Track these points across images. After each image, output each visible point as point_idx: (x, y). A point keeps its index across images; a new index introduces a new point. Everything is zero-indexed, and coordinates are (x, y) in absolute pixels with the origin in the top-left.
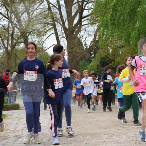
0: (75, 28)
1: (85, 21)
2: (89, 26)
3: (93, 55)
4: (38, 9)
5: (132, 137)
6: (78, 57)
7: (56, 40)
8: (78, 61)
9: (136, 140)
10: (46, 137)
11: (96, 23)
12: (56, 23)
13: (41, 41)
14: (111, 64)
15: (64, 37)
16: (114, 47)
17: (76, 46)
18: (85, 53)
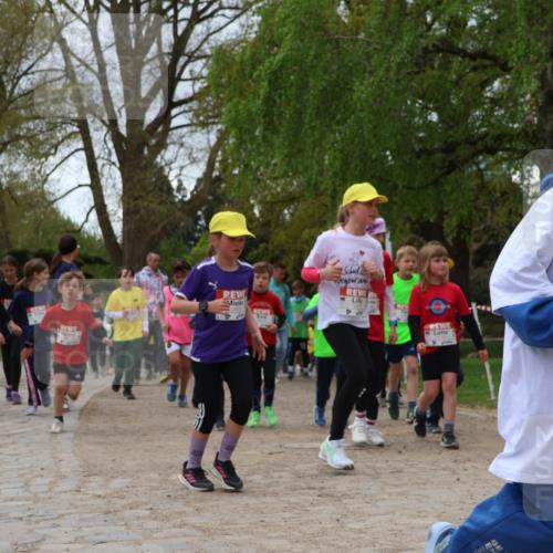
0: (147, 135)
1: (181, 116)
2: (192, 132)
3: (202, 222)
4: (33, 73)
5: (312, 476)
6: (156, 225)
7: (86, 172)
8: (156, 240)
9: (322, 485)
10: (42, 476)
11: (214, 123)
12: (89, 118)
13: (39, 172)
14: (255, 252)
15: (114, 164)
16: (269, 198)
17: (148, 193)
18: (178, 214)
